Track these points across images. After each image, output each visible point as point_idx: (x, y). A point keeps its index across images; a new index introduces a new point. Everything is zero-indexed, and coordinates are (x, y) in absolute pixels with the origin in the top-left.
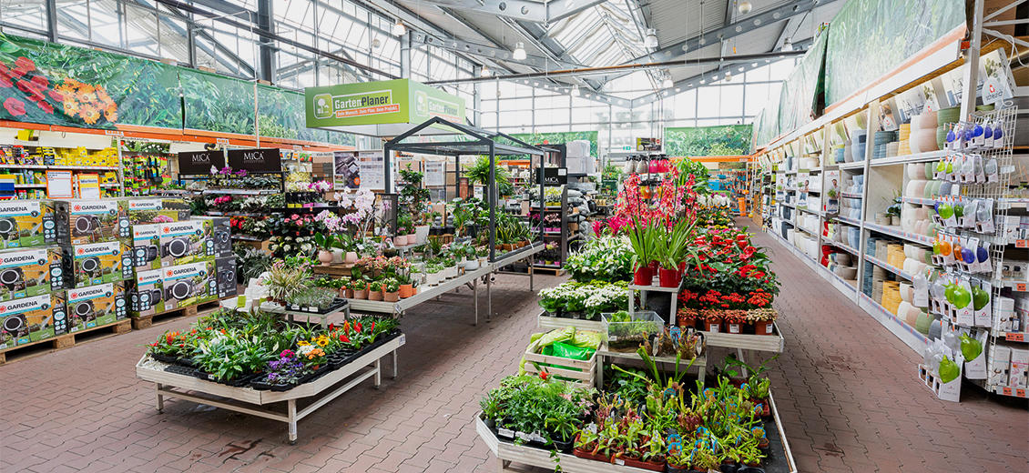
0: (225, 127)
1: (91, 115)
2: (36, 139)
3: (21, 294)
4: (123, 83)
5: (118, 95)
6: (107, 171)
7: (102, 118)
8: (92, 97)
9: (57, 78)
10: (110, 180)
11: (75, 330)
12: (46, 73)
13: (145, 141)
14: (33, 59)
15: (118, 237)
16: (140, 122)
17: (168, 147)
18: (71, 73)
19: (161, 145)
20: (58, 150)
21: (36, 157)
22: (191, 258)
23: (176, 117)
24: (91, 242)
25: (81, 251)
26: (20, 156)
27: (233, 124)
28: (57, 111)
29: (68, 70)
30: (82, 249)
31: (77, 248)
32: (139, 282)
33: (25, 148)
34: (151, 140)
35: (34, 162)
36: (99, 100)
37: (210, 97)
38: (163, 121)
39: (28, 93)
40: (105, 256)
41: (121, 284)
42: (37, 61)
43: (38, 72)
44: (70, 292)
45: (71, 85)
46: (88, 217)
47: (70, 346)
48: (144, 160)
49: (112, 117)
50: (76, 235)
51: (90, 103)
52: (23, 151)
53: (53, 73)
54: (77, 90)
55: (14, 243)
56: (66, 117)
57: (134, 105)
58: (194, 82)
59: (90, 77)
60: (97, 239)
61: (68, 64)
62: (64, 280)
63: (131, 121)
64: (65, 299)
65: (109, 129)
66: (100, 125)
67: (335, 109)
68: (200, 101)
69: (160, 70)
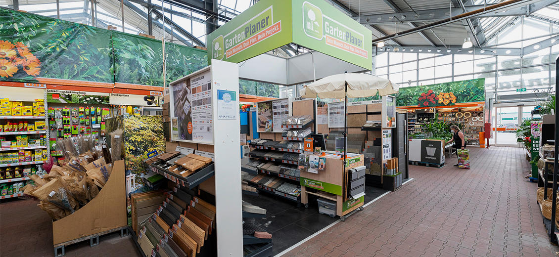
4: (48, 42)
5: (42, 52)
7: (21, 72)
8: (10, 53)
13: (81, 94)
19: (100, 97)
23: (108, 72)
34: (88, 93)
36: (19, 56)
37: (144, 57)
38: (93, 76)
49: (33, 71)
51: (9, 59)
57: (61, 63)
58: (129, 44)
59: (9, 35)
63: (57, 76)
65: (30, 82)
66: (18, 79)
67: (226, 50)
68: (134, 60)
69: (92, 33)
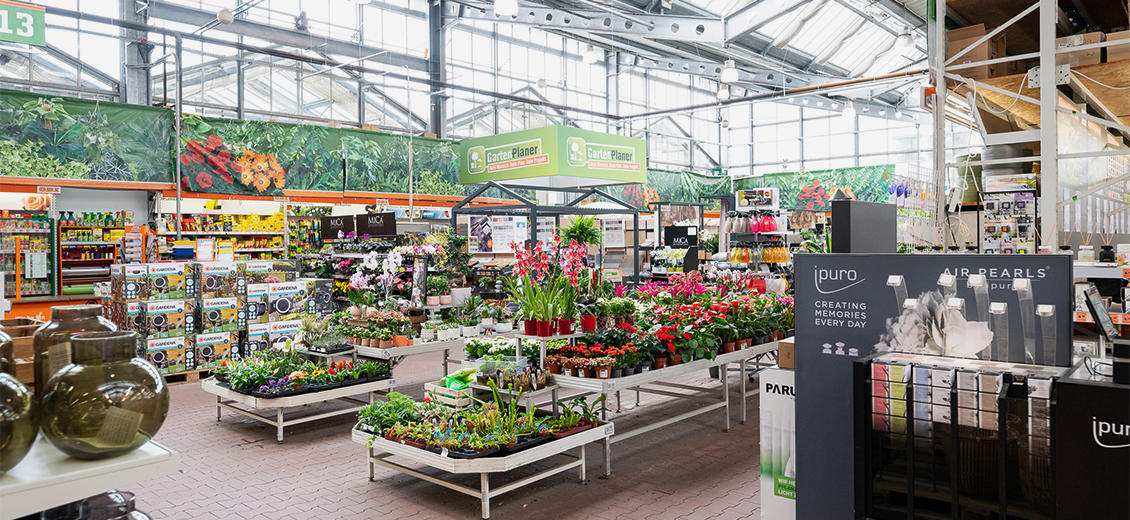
0: (385, 187)
1: (263, 183)
2: (219, 207)
3: (165, 334)
4: (290, 150)
5: (286, 161)
6: (275, 236)
7: (272, 186)
8: (264, 166)
9: (237, 150)
10: (277, 244)
11: (199, 368)
12: (229, 147)
13: (309, 205)
14: (221, 136)
15: (236, 293)
16: (304, 186)
17: (330, 211)
18: (249, 145)
19: (324, 209)
20: (236, 217)
21: (218, 224)
22: (294, 315)
23: (338, 179)
24: (216, 297)
25: (208, 304)
26: (206, 223)
27: (394, 182)
28: (236, 181)
29: (246, 143)
30: (209, 302)
31: (205, 301)
32: (250, 333)
33: (211, 216)
34: (315, 204)
35: (217, 229)
36: (270, 168)
37: (372, 157)
38: (325, 185)
39: (215, 166)
40: (225, 309)
41: (236, 333)
42: (223, 137)
43: (223, 147)
44: (199, 336)
45: (248, 156)
46: (215, 276)
47: (195, 381)
48: (308, 224)
49: (280, 184)
50: (205, 291)
51: (263, 172)
52: (209, 219)
53: (235, 147)
54: (253, 160)
55: (166, 295)
56: (243, 186)
57: (300, 172)
58: (357, 143)
59: (264, 148)
60: (219, 294)
61: (247, 137)
62: (195, 327)
63: (297, 187)
64: (195, 341)
65: (277, 195)
66: (269, 193)
67: (487, 163)
68: (361, 162)
69: (325, 134)
